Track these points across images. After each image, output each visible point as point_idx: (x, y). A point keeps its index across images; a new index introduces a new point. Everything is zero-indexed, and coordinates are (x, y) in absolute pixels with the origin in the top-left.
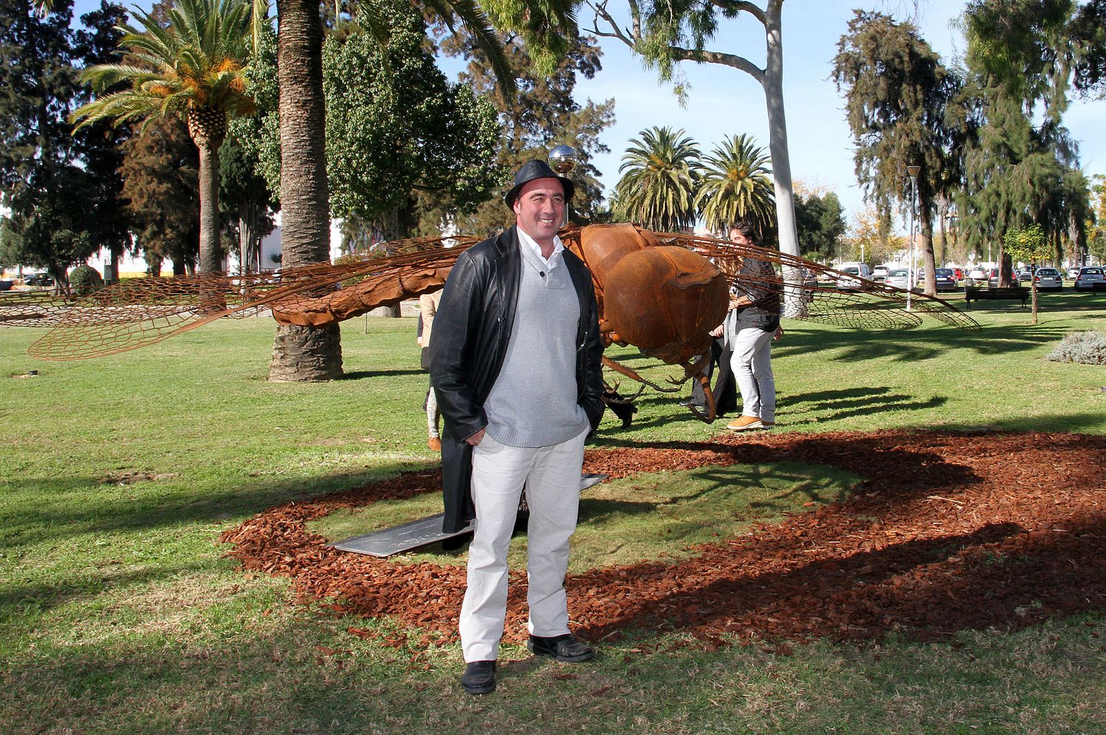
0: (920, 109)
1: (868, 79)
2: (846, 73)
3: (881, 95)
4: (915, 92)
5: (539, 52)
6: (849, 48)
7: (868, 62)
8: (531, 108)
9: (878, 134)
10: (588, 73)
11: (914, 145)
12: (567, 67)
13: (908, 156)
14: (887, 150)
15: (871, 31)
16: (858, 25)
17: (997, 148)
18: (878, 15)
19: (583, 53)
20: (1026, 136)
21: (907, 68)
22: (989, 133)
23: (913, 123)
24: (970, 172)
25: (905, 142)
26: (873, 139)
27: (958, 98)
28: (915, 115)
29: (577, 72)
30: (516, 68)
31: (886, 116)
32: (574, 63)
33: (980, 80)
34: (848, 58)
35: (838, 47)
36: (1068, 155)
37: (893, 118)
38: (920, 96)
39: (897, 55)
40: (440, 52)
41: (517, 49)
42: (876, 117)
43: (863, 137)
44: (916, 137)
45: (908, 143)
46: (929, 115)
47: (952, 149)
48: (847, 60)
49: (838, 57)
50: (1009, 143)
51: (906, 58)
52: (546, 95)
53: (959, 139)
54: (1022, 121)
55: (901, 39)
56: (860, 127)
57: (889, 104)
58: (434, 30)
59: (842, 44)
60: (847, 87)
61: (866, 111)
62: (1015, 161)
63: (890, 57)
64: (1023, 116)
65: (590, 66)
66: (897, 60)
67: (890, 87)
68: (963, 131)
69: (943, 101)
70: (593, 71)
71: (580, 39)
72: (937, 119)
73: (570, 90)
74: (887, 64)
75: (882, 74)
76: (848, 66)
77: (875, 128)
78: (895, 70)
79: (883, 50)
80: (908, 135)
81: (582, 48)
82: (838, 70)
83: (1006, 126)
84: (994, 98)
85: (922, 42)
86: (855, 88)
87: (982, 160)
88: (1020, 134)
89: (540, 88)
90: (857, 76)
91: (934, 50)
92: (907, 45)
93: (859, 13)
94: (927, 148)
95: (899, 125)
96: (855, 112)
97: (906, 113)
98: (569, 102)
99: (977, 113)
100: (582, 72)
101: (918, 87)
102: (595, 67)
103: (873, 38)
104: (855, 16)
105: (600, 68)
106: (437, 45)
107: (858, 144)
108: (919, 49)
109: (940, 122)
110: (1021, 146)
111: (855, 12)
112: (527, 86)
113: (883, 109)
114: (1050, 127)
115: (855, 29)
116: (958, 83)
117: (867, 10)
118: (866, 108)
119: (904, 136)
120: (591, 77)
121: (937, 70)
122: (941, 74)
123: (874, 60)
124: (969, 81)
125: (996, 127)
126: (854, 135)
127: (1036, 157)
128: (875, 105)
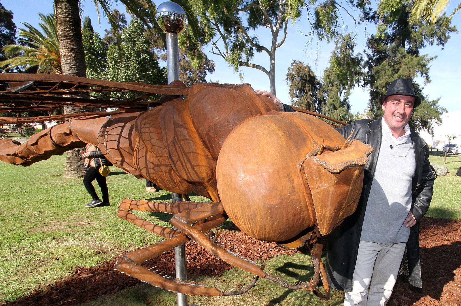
0: (311, 92)
1: (296, 81)
2: (290, 79)
3: (300, 87)
4: (309, 86)
5: (193, 59)
6: (291, 71)
7: (296, 76)
8: (192, 82)
9: (298, 98)
10: (211, 72)
11: (308, 102)
12: (204, 69)
13: (306, 106)
14: (300, 103)
15: (298, 66)
16: (294, 64)
17: (331, 105)
18: (299, 62)
19: (209, 65)
20: (339, 102)
21: (308, 79)
22: (329, 100)
23: (308, 96)
24: (323, 112)
25: (306, 101)
26: (296, 100)
27: (321, 89)
28: (309, 93)
29: (207, 71)
30: (187, 67)
31: (300, 93)
32: (206, 68)
33: (327, 84)
34: (291, 74)
35: (288, 71)
36: (348, 109)
37: (302, 94)
38: (310, 88)
39: (305, 74)
40: (160, 59)
41: (187, 61)
42: (297, 94)
43: (293, 99)
44: (309, 100)
45: (307, 102)
46: (313, 94)
47: (318, 105)
48: (290, 75)
49: (288, 74)
50: (334, 104)
51: (308, 76)
52: (197, 78)
53: (320, 102)
54: (338, 98)
55: (306, 70)
56: (293, 96)
57: (302, 90)
58: (158, 51)
59: (289, 70)
60: (290, 83)
61: (295, 91)
62: (336, 109)
63: (303, 75)
64: (338, 96)
65: (211, 69)
66: (305, 76)
67: (302, 84)
68: (322, 99)
69: (317, 90)
70: (212, 71)
71: (208, 60)
72: (315, 95)
73: (205, 77)
74: (302, 77)
75: (300, 80)
76: (291, 77)
77: (297, 96)
78: (304, 80)
79: (301, 73)
80: (307, 99)
81: (208, 63)
82: (288, 78)
83: (333, 99)
84: (331, 90)
85: (312, 71)
86: (292, 84)
87: (326, 108)
88: (337, 101)
89: (195, 75)
90: (293, 80)
91: (315, 74)
92: (308, 72)
93: (294, 61)
94: (312, 104)
95: (304, 96)
96: (292, 91)
97: (307, 93)
98: (205, 81)
99: (325, 95)
100: (209, 71)
101: (310, 85)
102: (213, 70)
103: (298, 69)
104: (293, 62)
105: (215, 71)
106: (159, 57)
107: (292, 101)
108: (311, 74)
109: (316, 96)
110: (337, 105)
111: (293, 60)
112: (191, 74)
113: (300, 91)
114: (345, 100)
115: (293, 66)
116: (321, 85)
117: (297, 60)
118: (295, 90)
119: (306, 100)
120: (212, 73)
121: (316, 80)
122: (317, 82)
123: (299, 75)
124: (324, 84)
125: (331, 99)
126: (291, 98)
127: (341, 108)
128: (298, 90)
